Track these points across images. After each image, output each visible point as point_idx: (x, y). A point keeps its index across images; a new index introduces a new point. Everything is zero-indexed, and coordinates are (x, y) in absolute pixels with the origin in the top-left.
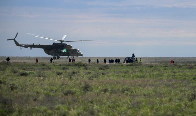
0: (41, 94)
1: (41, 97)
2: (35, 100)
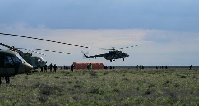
0: (195, 89)
1: (195, 91)
2: (191, 93)
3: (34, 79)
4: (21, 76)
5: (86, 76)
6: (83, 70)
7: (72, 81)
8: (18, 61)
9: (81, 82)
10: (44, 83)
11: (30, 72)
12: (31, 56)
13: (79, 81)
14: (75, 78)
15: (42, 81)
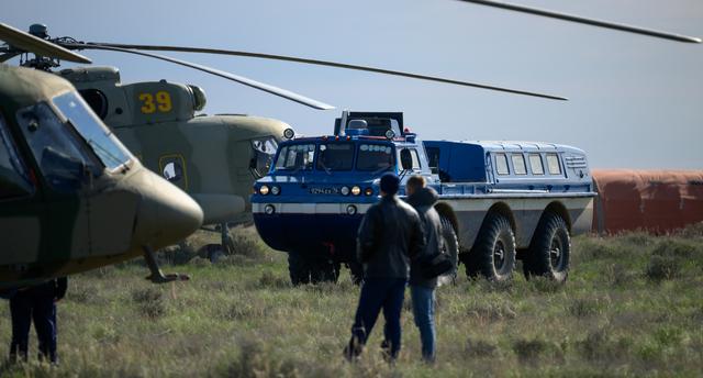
3: (216, 314)
4: (99, 285)
5: (677, 291)
6: (657, 241)
7: (545, 338)
8: (72, 152)
9: (623, 345)
10: (299, 355)
11: (182, 258)
12: (198, 117)
13: (615, 338)
14: (581, 311)
15: (281, 332)
